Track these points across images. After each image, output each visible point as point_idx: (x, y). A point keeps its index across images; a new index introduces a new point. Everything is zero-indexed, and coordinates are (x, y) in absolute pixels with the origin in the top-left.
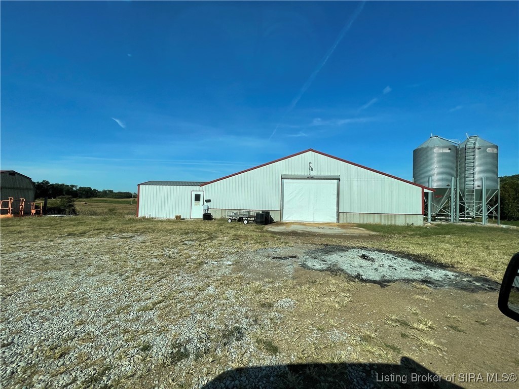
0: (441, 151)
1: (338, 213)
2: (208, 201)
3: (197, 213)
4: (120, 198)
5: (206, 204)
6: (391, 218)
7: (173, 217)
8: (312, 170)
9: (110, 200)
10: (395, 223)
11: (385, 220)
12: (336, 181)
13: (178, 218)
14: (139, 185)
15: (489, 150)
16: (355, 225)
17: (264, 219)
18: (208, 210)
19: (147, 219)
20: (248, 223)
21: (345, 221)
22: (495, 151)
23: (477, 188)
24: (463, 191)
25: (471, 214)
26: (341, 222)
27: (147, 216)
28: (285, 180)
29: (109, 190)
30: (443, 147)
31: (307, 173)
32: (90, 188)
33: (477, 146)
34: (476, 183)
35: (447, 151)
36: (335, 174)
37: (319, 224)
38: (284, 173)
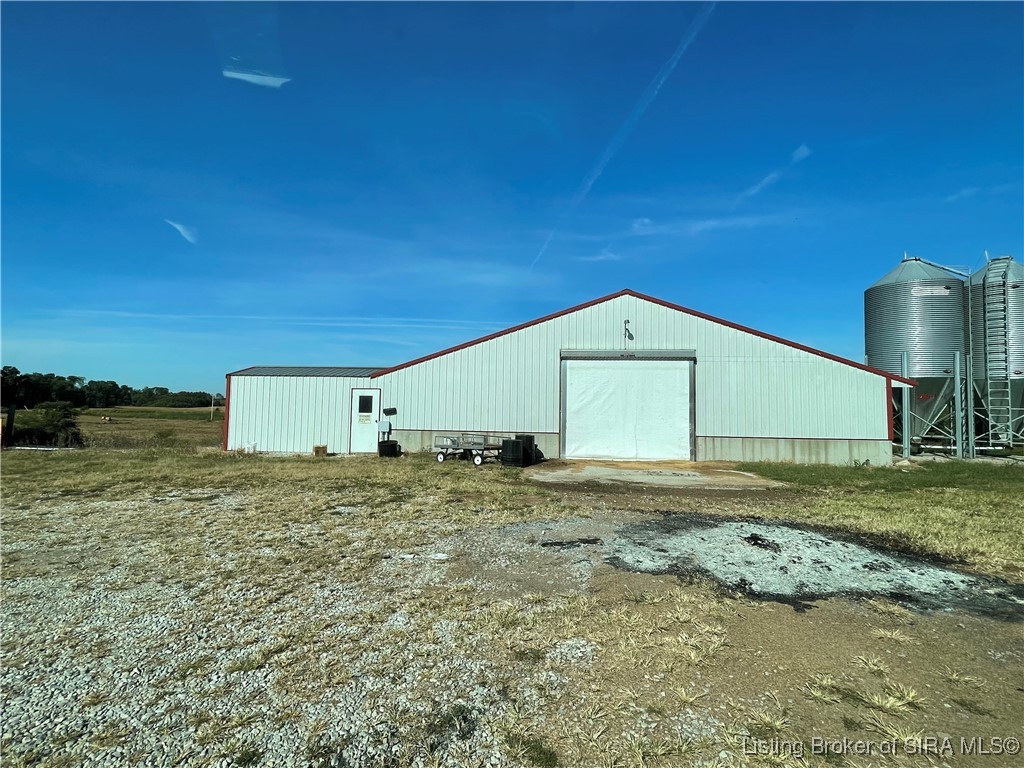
0: (928, 291)
1: (694, 438)
2: (391, 412)
3: (365, 439)
4: (185, 406)
5: (386, 419)
6: (818, 447)
7: (308, 450)
8: (631, 337)
9: (159, 412)
10: (826, 459)
11: (803, 453)
12: (686, 364)
13: (321, 452)
14: (228, 376)
16: (733, 465)
17: (521, 452)
18: (389, 433)
19: (249, 455)
20: (483, 463)
21: (710, 457)
23: (1014, 377)
24: (982, 384)
25: (1003, 439)
26: (701, 457)
27: (248, 448)
28: (568, 362)
29: (158, 389)
30: (933, 283)
31: (620, 344)
32: (114, 384)
33: (1011, 280)
34: (1012, 368)
35: (942, 291)
36: (686, 347)
37: (648, 463)
38: (566, 346)
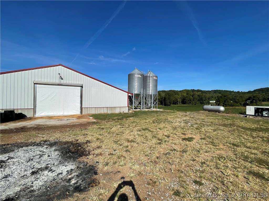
1: (81, 108)
8: (62, 79)
10: (115, 112)
12: (79, 88)
15: (154, 78)
22: (156, 79)
26: (83, 113)
31: (58, 81)
34: (150, 92)
35: (140, 76)
36: (80, 83)
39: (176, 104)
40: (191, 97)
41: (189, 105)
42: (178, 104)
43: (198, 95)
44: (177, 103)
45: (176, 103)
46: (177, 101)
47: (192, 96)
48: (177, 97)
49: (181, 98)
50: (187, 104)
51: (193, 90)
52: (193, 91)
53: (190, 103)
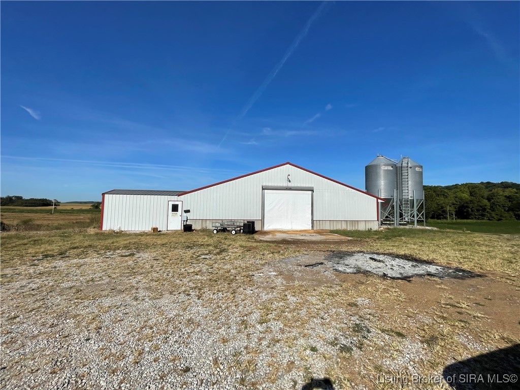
0: (386, 168)
1: (313, 221)
2: (187, 211)
3: (175, 223)
5: (185, 215)
6: (355, 224)
7: (148, 229)
8: (290, 181)
11: (350, 226)
12: (310, 192)
13: (155, 230)
14: (103, 194)
15: (417, 169)
17: (249, 228)
18: (187, 221)
20: (236, 233)
21: (318, 228)
22: (421, 170)
23: (410, 198)
24: (401, 201)
25: (406, 220)
26: (315, 228)
28: (266, 191)
30: (388, 165)
31: (285, 184)
33: (410, 165)
34: (410, 195)
35: (390, 168)
36: (310, 186)
37: (297, 231)
38: (264, 184)
39: (440, 219)
40: (485, 202)
41: (479, 221)
42: (446, 218)
43: (508, 197)
44: (443, 215)
45: (440, 215)
46: (444, 212)
47: (489, 200)
48: (442, 202)
49: (453, 204)
50: (472, 219)
51: (488, 183)
52: (489, 185)
53: (483, 215)
